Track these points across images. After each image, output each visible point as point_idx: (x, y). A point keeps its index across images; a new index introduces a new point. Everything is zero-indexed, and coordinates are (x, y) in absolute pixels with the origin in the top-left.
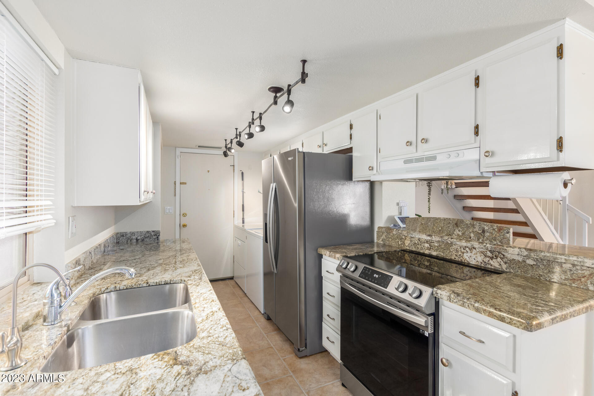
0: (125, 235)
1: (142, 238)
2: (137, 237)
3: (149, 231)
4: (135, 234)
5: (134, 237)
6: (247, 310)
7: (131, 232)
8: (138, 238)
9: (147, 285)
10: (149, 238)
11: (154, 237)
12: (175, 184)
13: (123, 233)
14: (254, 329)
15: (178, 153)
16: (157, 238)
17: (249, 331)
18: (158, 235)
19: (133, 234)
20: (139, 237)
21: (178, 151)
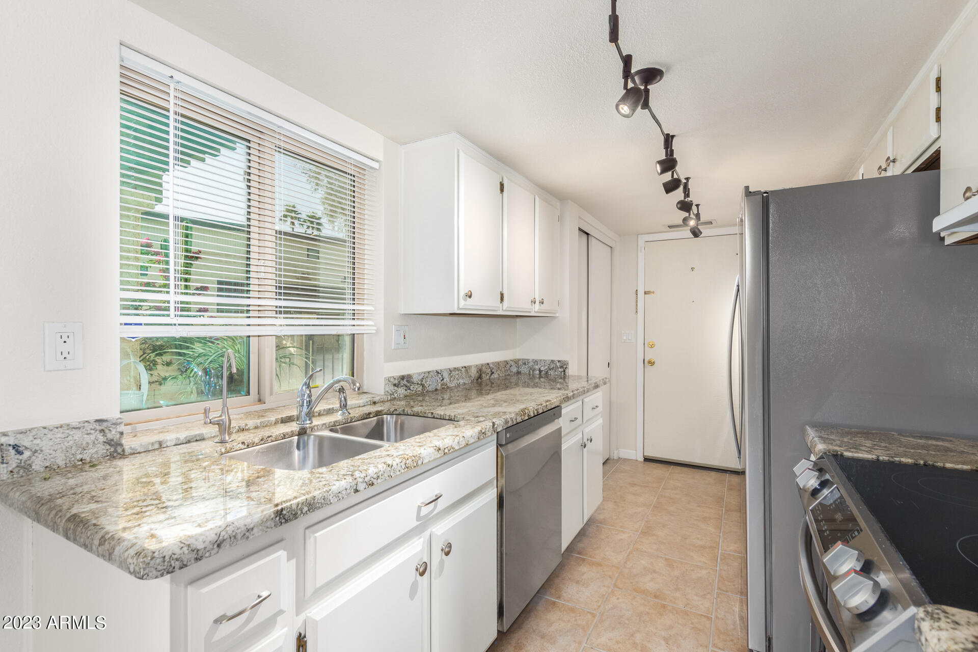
0: (527, 363)
1: (546, 369)
2: (540, 367)
3: (554, 361)
4: (537, 362)
5: (537, 367)
6: (721, 535)
7: (533, 360)
8: (541, 369)
9: (432, 416)
10: (554, 371)
11: (560, 370)
12: (637, 295)
13: (525, 359)
14: (704, 572)
15: (641, 243)
16: (564, 371)
17: (692, 570)
18: (565, 367)
19: (536, 362)
20: (543, 367)
21: (642, 240)
